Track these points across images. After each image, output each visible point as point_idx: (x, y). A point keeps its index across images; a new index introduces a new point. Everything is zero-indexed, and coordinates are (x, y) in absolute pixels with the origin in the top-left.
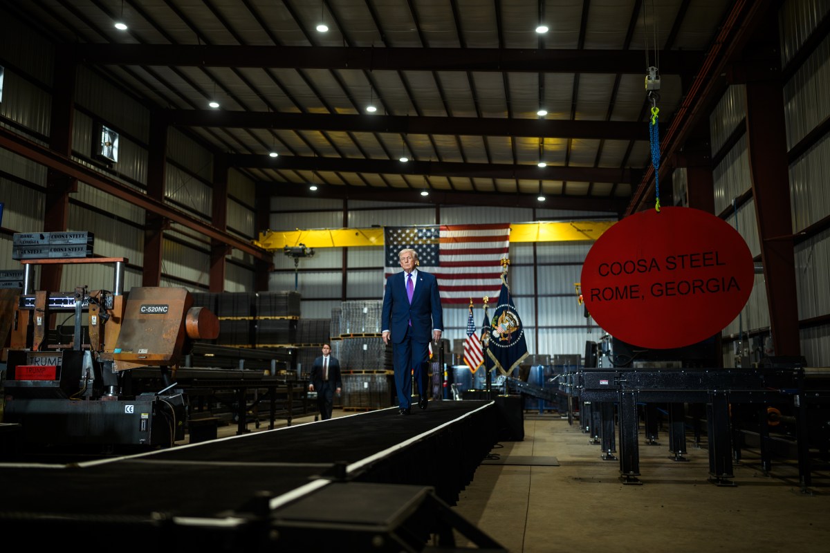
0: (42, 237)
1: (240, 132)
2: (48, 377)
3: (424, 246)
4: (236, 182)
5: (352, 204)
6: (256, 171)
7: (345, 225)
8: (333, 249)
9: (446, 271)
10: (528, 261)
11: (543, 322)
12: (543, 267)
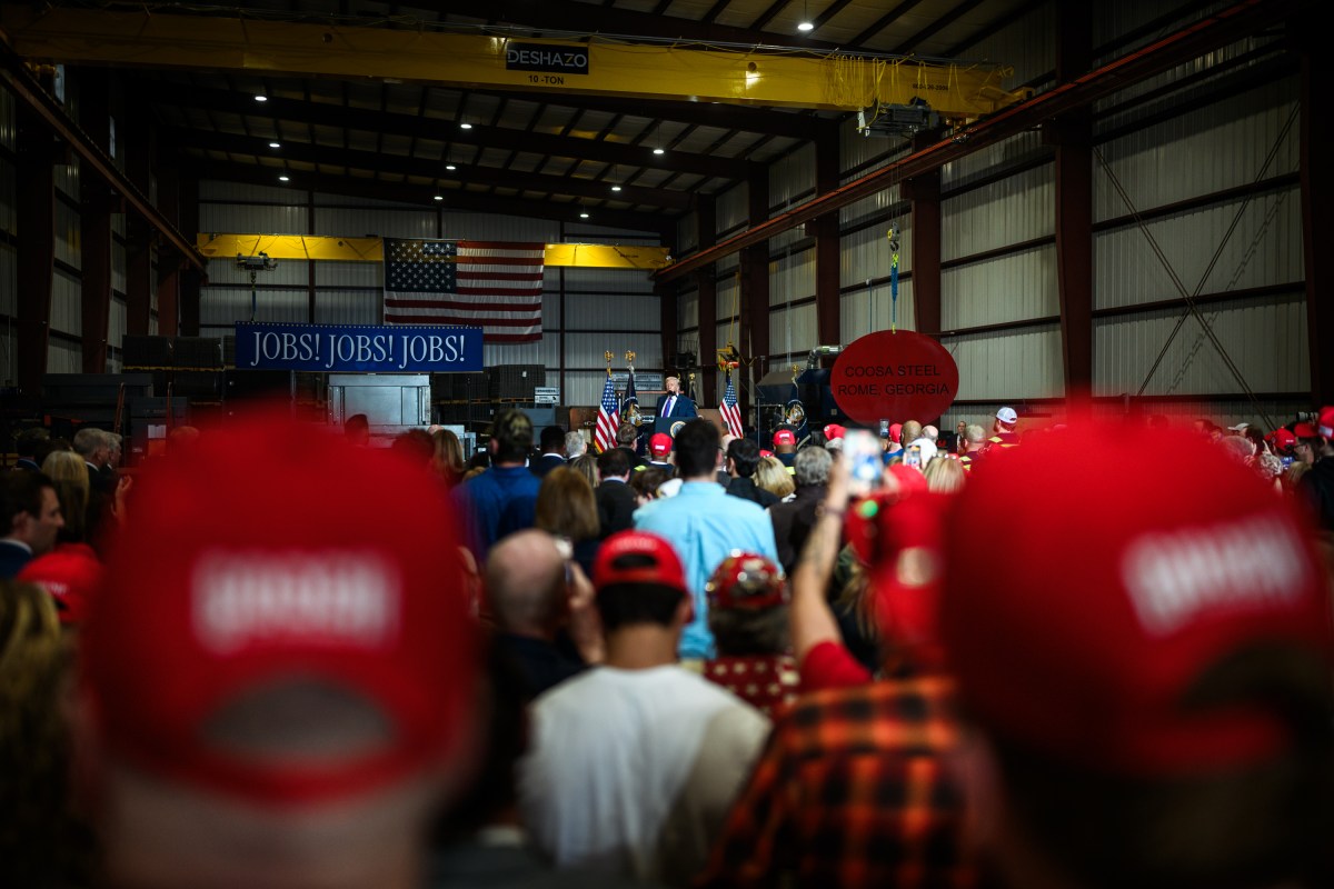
3: (437, 266)
5: (319, 198)
7: (312, 230)
9: (465, 299)
10: (553, 288)
11: (571, 363)
12: (571, 296)
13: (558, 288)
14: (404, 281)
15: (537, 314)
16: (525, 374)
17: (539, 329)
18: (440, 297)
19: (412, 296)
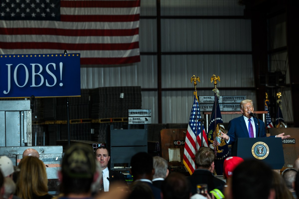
9: (68, 26)
10: (150, 14)
11: (167, 83)
12: (167, 21)
13: (155, 14)
14: (13, 10)
15: (135, 38)
16: (122, 95)
17: (137, 52)
18: (46, 24)
19: (20, 24)
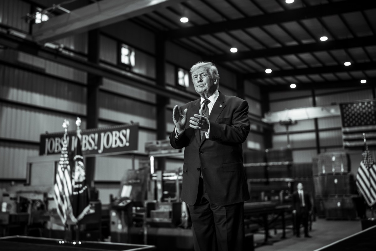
0: (158, 143)
1: (250, 62)
2: (165, 217)
4: (249, 87)
5: (317, 92)
6: (260, 81)
7: (314, 105)
8: (309, 120)
14: (351, 122)
